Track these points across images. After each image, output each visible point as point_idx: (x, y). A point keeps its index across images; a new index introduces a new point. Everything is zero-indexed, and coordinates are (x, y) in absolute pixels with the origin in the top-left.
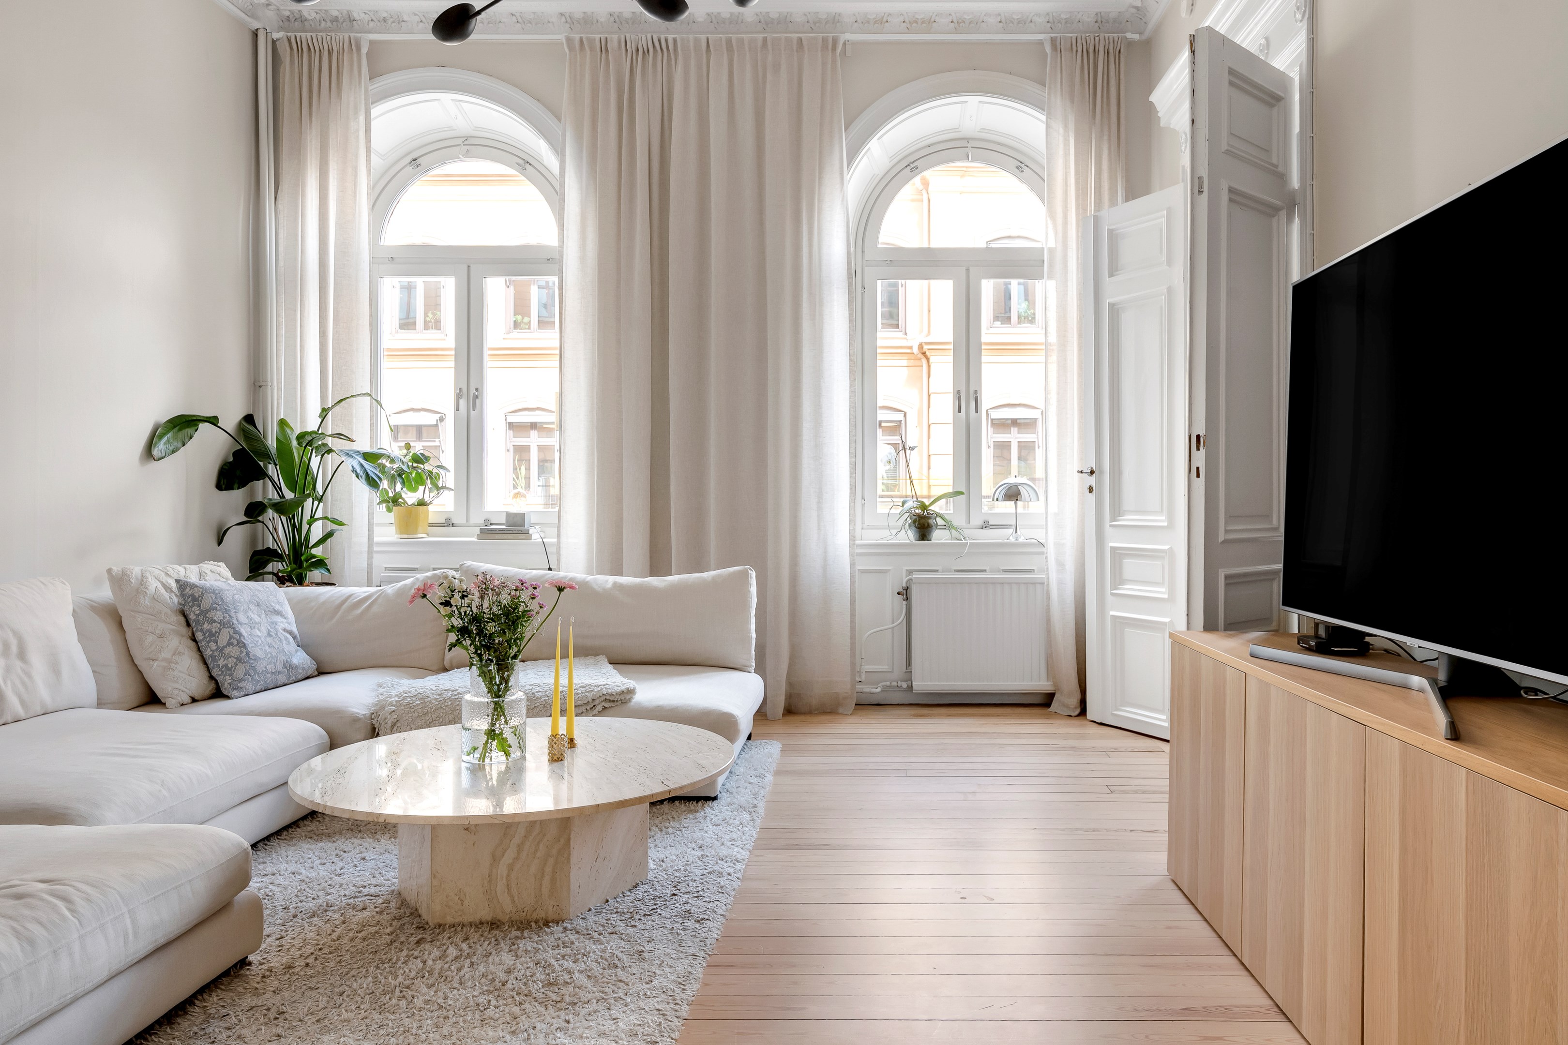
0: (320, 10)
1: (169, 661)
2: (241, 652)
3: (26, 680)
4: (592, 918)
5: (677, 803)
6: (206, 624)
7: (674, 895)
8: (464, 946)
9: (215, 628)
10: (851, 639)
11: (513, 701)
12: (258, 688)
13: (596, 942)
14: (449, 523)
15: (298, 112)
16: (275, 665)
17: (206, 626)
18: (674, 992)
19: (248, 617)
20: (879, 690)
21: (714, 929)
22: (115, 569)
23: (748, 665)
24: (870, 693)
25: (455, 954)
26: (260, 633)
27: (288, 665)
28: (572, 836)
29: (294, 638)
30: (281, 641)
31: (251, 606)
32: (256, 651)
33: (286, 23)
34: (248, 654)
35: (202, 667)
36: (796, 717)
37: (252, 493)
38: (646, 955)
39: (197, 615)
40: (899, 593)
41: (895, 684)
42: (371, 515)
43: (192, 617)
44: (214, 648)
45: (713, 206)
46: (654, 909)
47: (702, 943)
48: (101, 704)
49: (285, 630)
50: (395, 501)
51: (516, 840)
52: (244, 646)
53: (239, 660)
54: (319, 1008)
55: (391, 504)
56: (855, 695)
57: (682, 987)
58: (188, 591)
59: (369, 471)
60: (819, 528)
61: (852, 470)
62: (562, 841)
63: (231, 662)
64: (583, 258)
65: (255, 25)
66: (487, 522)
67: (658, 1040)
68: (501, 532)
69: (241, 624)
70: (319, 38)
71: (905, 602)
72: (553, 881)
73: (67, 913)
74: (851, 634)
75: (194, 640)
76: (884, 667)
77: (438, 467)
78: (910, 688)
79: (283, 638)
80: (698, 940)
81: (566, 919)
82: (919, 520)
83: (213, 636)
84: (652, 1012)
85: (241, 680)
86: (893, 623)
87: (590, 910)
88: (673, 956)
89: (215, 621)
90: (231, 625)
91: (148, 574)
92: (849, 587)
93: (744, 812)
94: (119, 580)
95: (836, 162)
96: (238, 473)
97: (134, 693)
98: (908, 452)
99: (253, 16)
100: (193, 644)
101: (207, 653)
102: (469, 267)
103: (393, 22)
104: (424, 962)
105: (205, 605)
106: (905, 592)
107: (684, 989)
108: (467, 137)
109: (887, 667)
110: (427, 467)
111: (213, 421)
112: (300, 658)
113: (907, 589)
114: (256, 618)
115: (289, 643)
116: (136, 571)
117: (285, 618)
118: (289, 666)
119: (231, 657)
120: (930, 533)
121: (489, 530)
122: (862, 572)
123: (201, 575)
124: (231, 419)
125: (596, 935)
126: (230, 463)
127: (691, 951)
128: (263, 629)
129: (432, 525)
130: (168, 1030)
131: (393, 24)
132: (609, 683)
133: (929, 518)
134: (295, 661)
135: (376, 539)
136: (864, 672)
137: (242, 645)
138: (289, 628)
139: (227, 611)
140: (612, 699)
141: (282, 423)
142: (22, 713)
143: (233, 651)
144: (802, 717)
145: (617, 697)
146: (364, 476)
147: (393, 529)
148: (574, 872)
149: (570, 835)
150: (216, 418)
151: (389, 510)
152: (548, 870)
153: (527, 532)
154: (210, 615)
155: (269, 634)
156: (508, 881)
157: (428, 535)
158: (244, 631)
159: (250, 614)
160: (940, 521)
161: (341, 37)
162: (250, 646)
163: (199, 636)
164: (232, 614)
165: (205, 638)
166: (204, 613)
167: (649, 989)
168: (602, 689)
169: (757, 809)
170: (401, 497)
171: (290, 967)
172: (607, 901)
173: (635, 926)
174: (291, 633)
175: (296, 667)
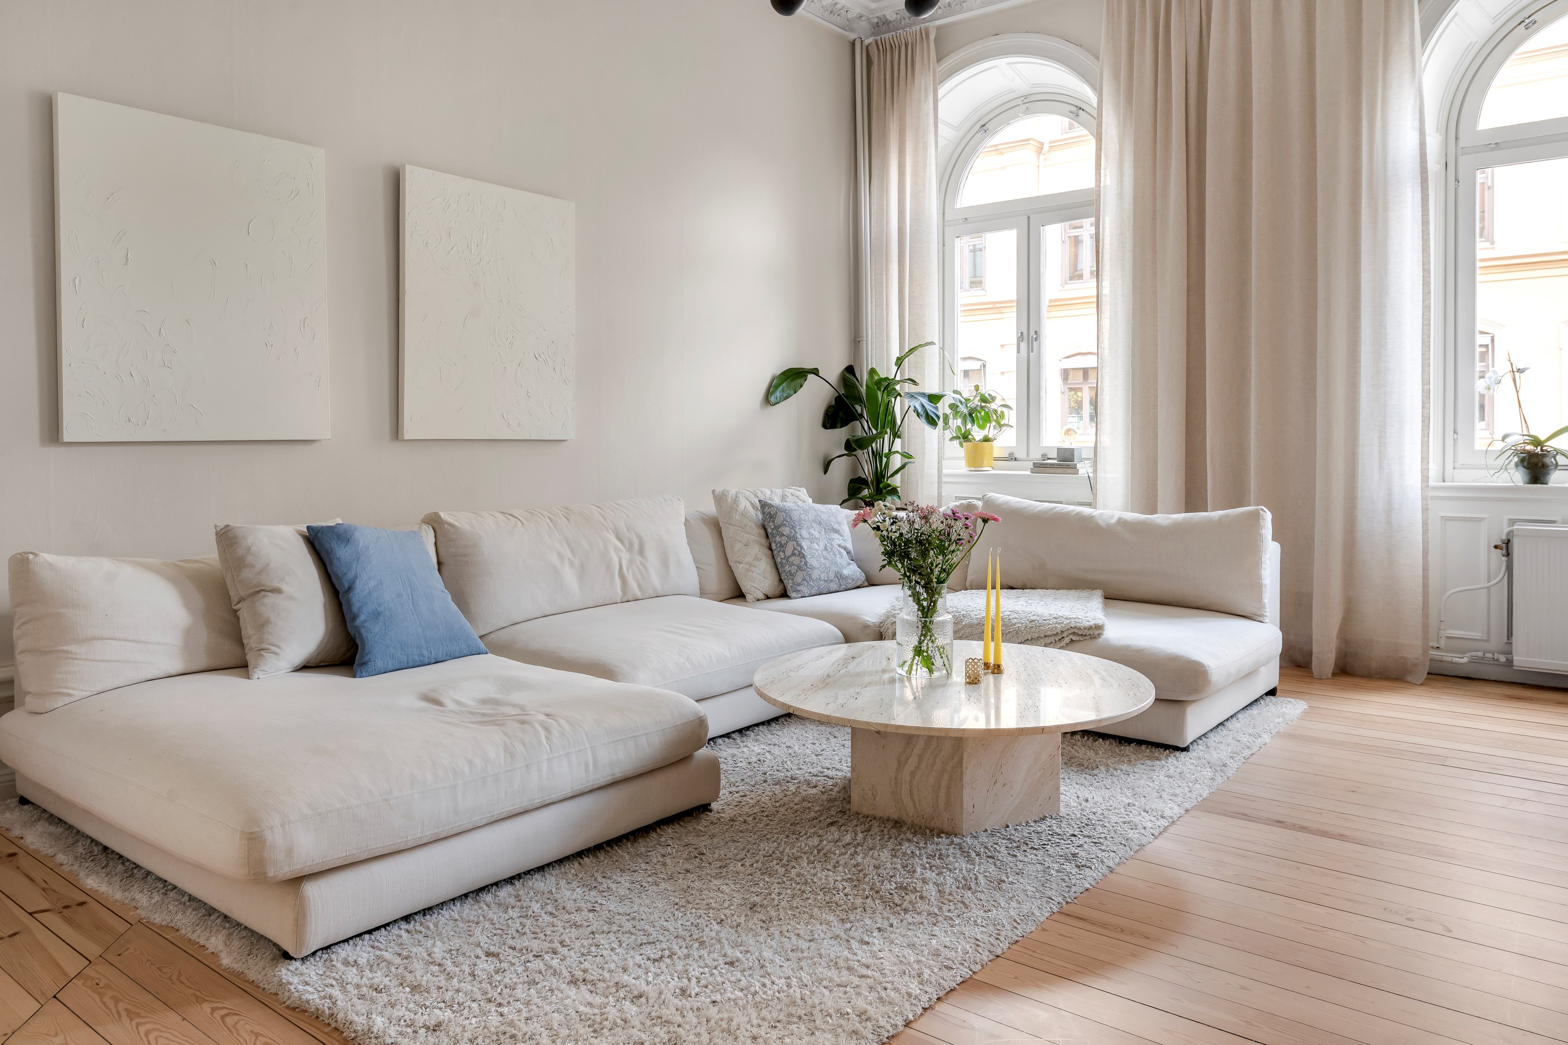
0: (899, 10)
1: (750, 565)
2: (801, 561)
3: (643, 570)
4: (983, 838)
5: (1143, 747)
6: (778, 537)
7: (1074, 835)
8: (860, 836)
9: (783, 540)
10: (1423, 597)
11: (939, 622)
12: (813, 592)
13: (971, 861)
14: (1012, 458)
15: (883, 104)
16: (828, 574)
17: (778, 539)
18: (1004, 927)
19: (810, 533)
20: (1465, 660)
21: (1089, 878)
22: (718, 490)
23: (1259, 613)
24: (1452, 663)
25: (847, 841)
26: (819, 547)
27: (838, 575)
28: (965, 756)
29: (848, 553)
30: (835, 555)
31: (813, 524)
32: (813, 562)
33: (877, 29)
34: (806, 563)
35: (774, 571)
36: (1350, 680)
37: (853, 430)
38: (1004, 886)
39: (772, 529)
40: (1496, 547)
41: (1489, 655)
42: (941, 449)
43: (769, 531)
44: (783, 557)
45: (1254, 118)
46: (1044, 844)
47: (1067, 889)
48: (703, 594)
49: (839, 546)
50: (965, 437)
51: (917, 751)
52: (804, 557)
53: (799, 568)
54: (727, 857)
55: (962, 440)
56: (1428, 663)
57: (1015, 925)
58: (767, 510)
59: (928, 411)
60: (1381, 466)
61: (1425, 399)
62: (956, 759)
63: (794, 569)
64: (1120, 195)
65: (853, 36)
66: (1045, 457)
67: (954, 967)
68: (1052, 466)
69: (803, 538)
70: (898, 34)
71: (1504, 559)
72: (948, 794)
73: (544, 740)
74: (1423, 591)
75: (771, 549)
76: (1477, 635)
77: (1002, 406)
78: (1510, 663)
79: (837, 553)
80: (1064, 884)
81: (959, 834)
82: (1529, 459)
83: (782, 546)
84: (969, 940)
85: (799, 585)
86: (1489, 581)
87: (986, 830)
88: (1029, 893)
89: (784, 535)
90: (795, 539)
91: (740, 495)
92: (1421, 537)
93: (1209, 769)
94: (719, 499)
95: (1406, 39)
96: (841, 414)
97: (726, 588)
98: (1517, 375)
99: (851, 30)
100: (769, 552)
101: (778, 560)
102: (1029, 217)
103: (956, 4)
104: (821, 841)
105: (778, 521)
106: (1504, 545)
107: (1015, 927)
108: (1027, 96)
109: (1480, 634)
110: (993, 406)
111: (815, 372)
112: (852, 570)
113: (1508, 543)
114: (817, 535)
115: (842, 557)
116: (733, 492)
117: (842, 536)
118: (840, 576)
119: (794, 565)
120: (1546, 474)
121: (1046, 464)
122: (1447, 520)
123: (784, 498)
124: (833, 370)
125: (973, 855)
126: (832, 406)
127: (1049, 893)
128: (822, 544)
129: (997, 459)
130: (629, 846)
131: (957, 6)
132: (1080, 617)
133: (1544, 456)
134: (846, 572)
135: (945, 471)
136: (1444, 638)
137: (802, 556)
138: (844, 544)
139: (793, 527)
140: (1080, 632)
141: (872, 371)
142: (639, 594)
143: (795, 560)
144: (1357, 680)
145: (1086, 631)
146: (924, 415)
147: (963, 463)
148: (967, 791)
149: (962, 755)
150: (817, 369)
151: (961, 445)
152: (944, 783)
153: (1075, 467)
154: (781, 530)
155: (826, 549)
156: (911, 787)
157: (993, 468)
158: (805, 544)
159: (812, 531)
160: (1561, 460)
161: (914, 29)
162: (809, 557)
163: (774, 546)
164: (797, 530)
165: (777, 548)
166: (777, 528)
167: (983, 918)
168: (1071, 622)
169: (1225, 769)
170: (970, 434)
171: (733, 820)
172: (1008, 827)
173: (1015, 856)
174: (845, 549)
175: (846, 577)
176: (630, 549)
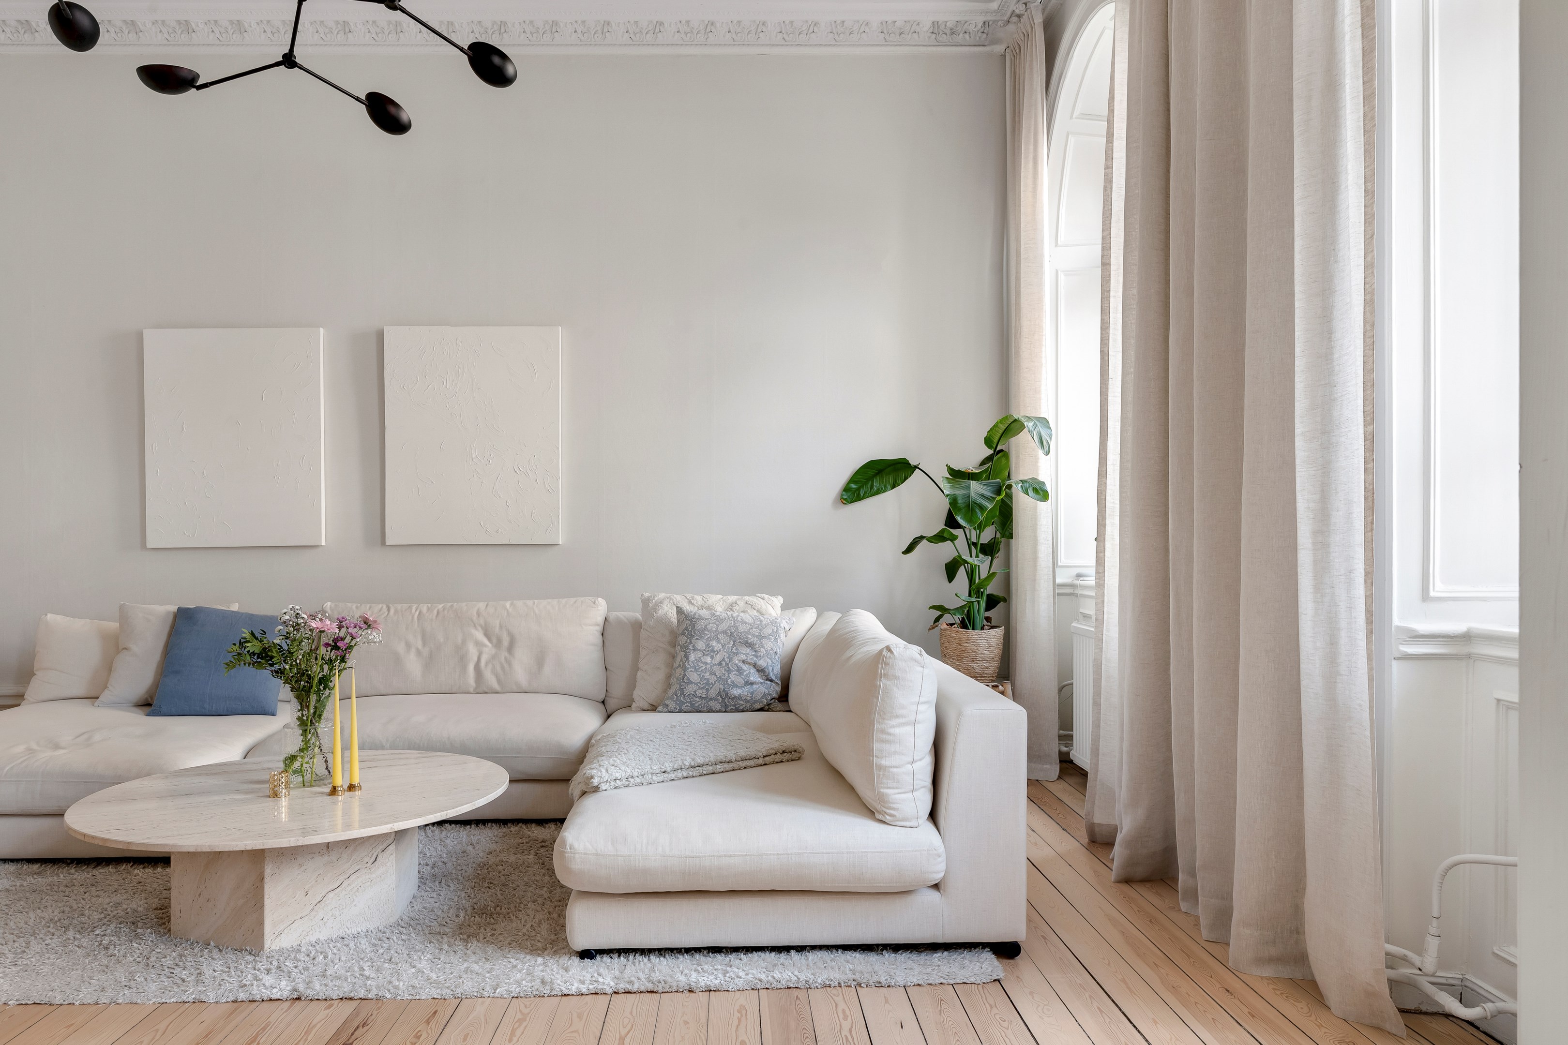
1: (647, 673)
19: (708, 645)
22: (646, 595)
69: (695, 649)
89: (679, 645)
91: (666, 601)
94: (645, 603)
105: (681, 629)
134: (736, 691)
139: (691, 637)
142: (496, 687)
164: (693, 641)
175: (735, 697)
176: (498, 644)
